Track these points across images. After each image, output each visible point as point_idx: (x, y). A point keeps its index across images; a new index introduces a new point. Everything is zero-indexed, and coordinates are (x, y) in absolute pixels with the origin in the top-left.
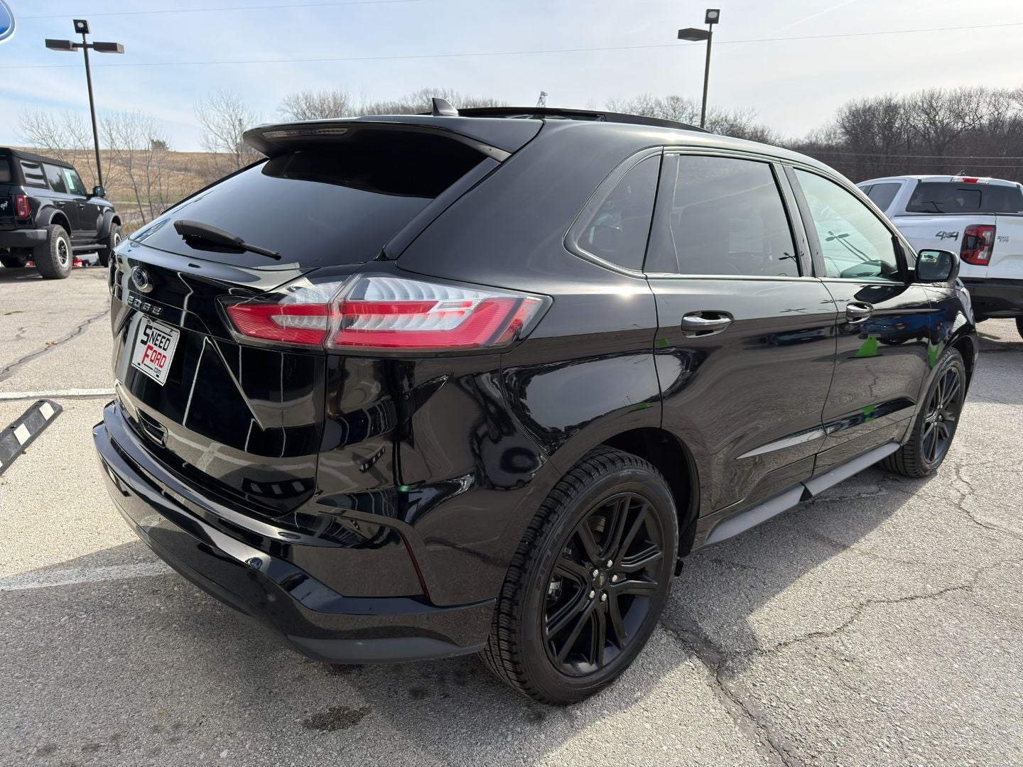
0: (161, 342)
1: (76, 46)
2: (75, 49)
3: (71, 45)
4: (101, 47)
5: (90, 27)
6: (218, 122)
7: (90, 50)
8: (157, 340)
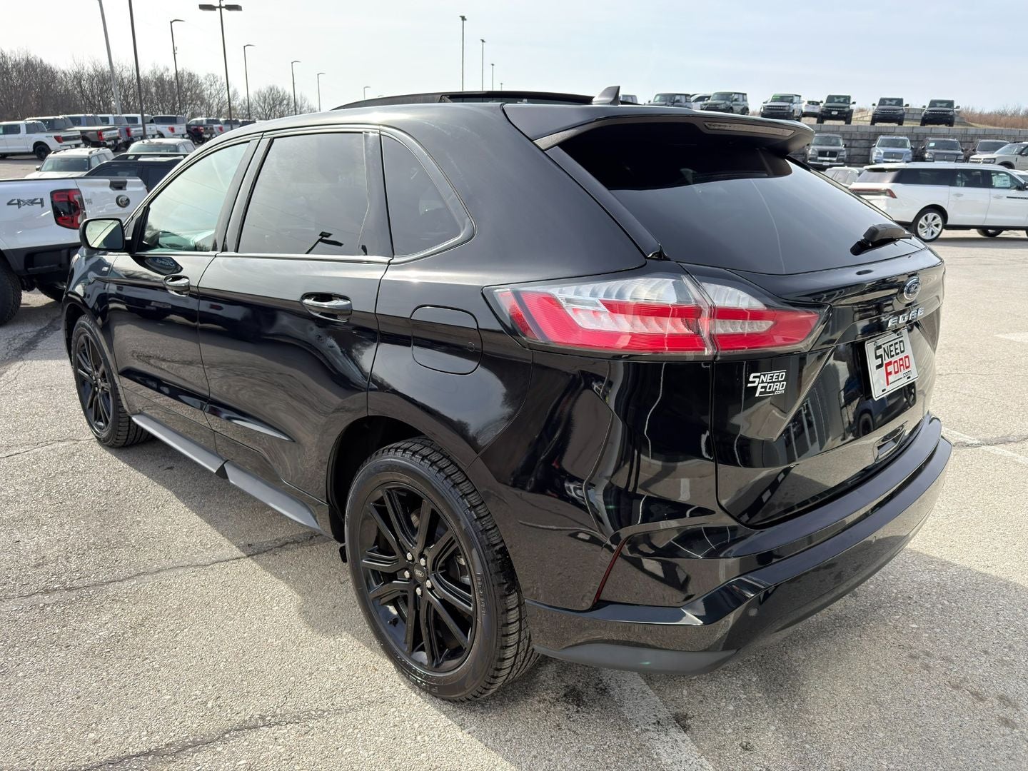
0: (896, 349)
8: (891, 351)
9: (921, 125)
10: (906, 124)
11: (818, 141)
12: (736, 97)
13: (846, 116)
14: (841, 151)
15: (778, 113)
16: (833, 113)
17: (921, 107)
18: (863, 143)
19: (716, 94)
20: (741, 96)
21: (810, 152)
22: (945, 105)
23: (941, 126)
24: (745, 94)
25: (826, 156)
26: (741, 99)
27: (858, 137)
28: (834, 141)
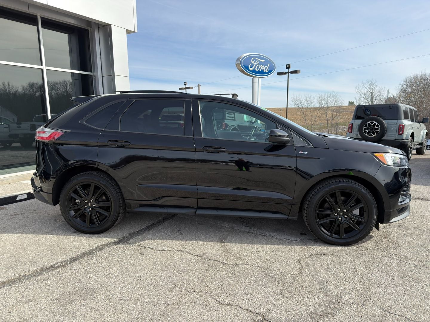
1: (286, 73)
2: (285, 74)
3: (284, 73)
4: (293, 72)
5: (291, 66)
6: (364, 92)
7: (290, 74)
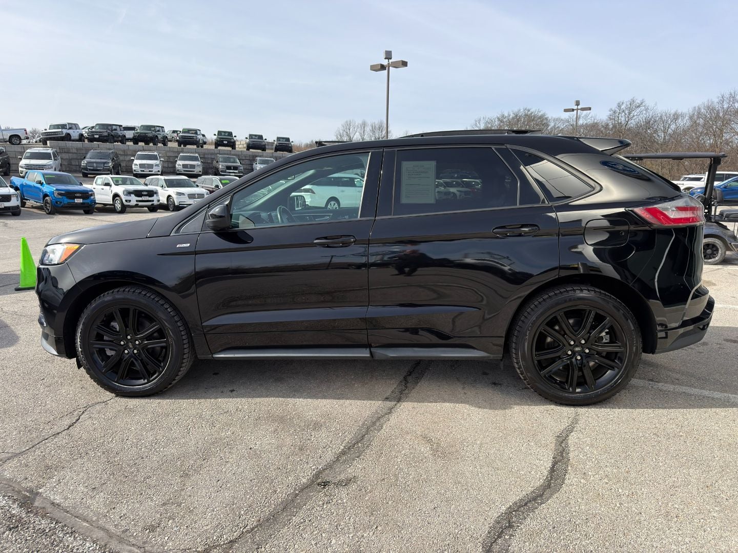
9: (275, 151)
10: (267, 151)
11: (222, 160)
12: (158, 128)
13: (232, 144)
14: (240, 166)
15: (189, 141)
16: (224, 142)
17: (273, 141)
18: (247, 162)
19: (142, 126)
20: (160, 128)
21: (220, 166)
22: (284, 140)
23: (284, 152)
24: (163, 127)
25: (231, 169)
26: (161, 131)
27: (244, 158)
28: (232, 160)
